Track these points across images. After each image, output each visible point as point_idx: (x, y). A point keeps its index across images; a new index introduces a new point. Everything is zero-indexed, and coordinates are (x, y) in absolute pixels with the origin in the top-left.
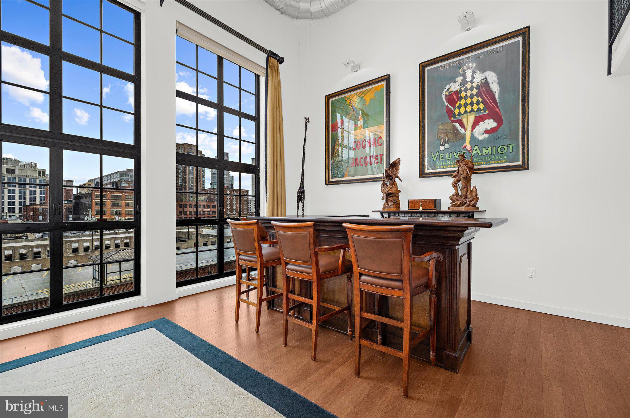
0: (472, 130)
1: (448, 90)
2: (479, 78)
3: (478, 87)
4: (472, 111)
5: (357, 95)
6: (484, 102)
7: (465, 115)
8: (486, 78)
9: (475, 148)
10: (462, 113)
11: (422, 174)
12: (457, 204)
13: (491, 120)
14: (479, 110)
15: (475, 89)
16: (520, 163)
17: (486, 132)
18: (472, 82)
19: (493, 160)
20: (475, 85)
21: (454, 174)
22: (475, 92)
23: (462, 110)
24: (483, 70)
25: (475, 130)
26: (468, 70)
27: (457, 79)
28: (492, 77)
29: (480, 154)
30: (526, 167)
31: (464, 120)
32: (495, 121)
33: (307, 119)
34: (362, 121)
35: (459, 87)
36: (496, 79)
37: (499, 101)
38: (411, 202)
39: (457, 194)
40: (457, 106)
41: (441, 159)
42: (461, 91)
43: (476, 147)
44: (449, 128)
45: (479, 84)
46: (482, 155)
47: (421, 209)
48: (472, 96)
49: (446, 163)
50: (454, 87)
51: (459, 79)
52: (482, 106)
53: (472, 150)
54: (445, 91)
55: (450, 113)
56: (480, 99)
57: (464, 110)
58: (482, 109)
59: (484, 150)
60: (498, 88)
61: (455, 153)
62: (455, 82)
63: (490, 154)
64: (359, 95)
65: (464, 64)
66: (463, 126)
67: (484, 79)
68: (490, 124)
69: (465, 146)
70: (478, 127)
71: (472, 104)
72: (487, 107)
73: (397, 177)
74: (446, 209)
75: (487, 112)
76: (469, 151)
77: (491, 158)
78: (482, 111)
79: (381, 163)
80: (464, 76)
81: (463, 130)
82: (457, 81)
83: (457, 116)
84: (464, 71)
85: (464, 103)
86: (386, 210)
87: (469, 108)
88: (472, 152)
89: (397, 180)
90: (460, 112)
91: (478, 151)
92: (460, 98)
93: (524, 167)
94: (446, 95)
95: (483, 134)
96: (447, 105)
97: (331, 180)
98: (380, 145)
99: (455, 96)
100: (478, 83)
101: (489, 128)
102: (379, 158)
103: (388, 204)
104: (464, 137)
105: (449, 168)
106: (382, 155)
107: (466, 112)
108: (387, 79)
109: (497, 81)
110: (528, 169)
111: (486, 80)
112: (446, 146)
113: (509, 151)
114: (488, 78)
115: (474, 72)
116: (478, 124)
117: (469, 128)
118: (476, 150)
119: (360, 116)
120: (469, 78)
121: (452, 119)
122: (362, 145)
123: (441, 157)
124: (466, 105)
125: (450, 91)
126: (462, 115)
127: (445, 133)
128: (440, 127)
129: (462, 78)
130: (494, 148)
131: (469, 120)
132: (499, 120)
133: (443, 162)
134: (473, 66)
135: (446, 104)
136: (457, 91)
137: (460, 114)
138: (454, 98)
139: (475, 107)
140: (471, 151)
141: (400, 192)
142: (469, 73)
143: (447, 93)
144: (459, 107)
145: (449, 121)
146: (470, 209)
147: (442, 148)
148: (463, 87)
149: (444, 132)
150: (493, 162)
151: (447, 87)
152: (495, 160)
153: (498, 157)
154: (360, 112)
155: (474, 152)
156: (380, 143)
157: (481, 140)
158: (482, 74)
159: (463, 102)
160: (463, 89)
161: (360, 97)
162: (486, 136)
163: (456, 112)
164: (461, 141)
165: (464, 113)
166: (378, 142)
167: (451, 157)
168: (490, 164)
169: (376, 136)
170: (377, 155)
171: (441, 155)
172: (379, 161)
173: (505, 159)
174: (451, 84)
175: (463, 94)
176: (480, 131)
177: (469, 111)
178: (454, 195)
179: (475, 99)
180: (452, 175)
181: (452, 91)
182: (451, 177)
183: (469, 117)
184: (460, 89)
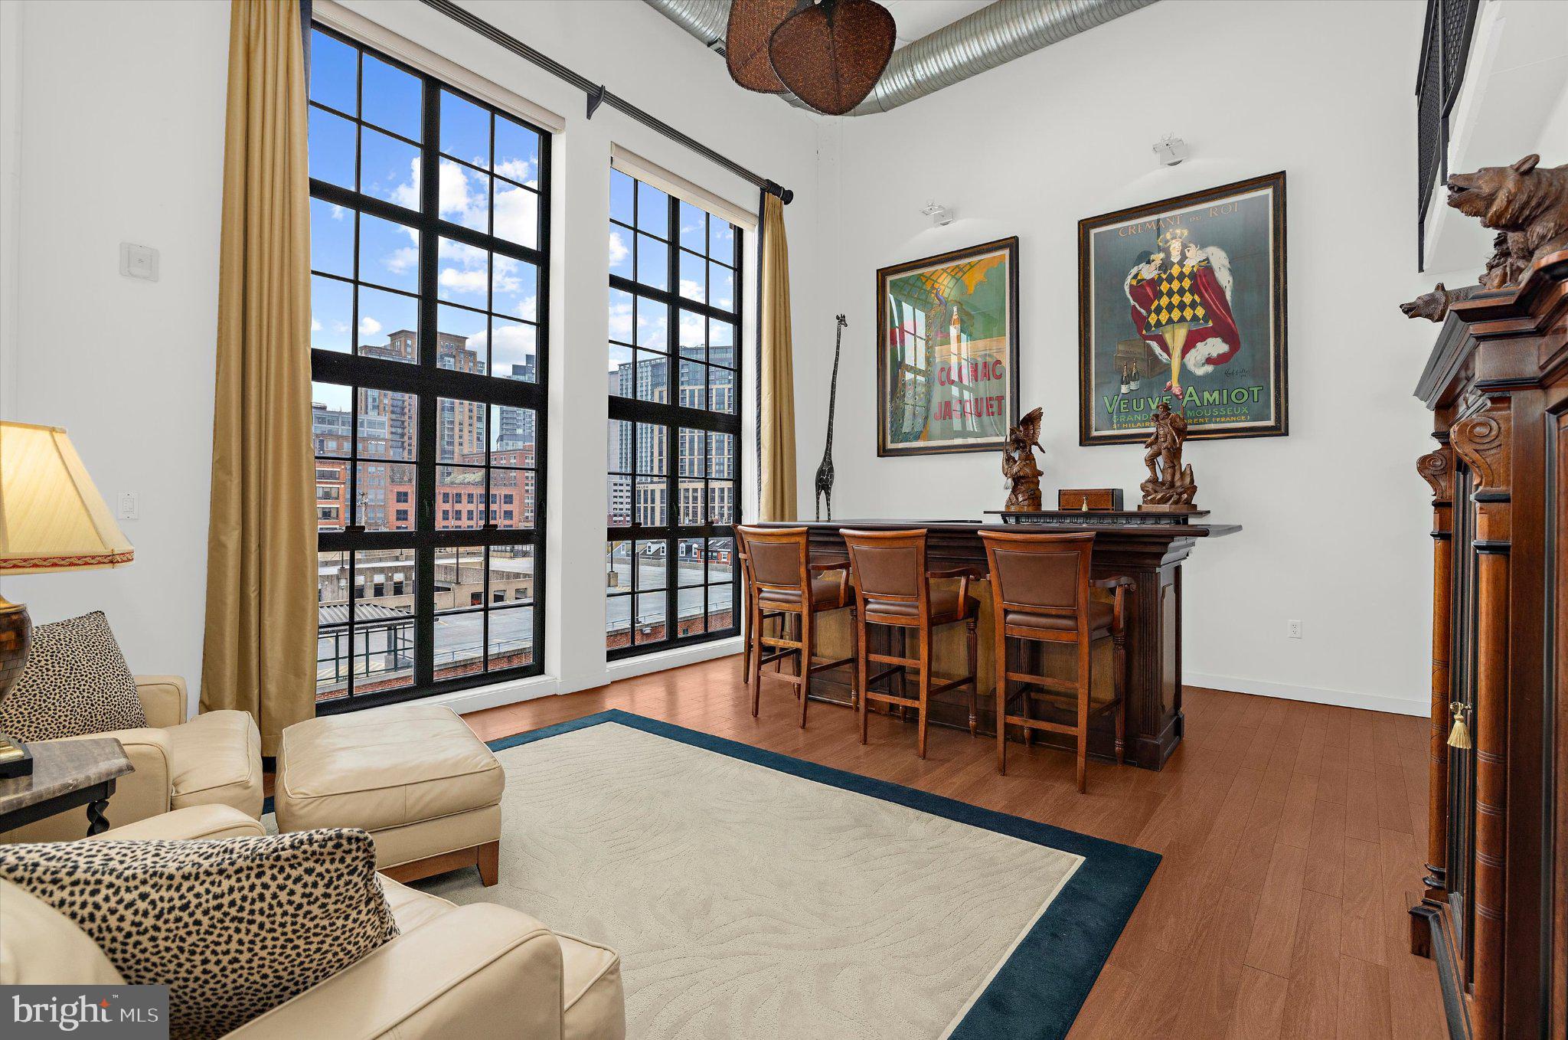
0: (1183, 357)
1: (1135, 277)
2: (1194, 257)
3: (1193, 276)
4: (1182, 319)
5: (949, 274)
6: (1205, 304)
7: (1169, 327)
8: (1207, 259)
9: (1188, 392)
10: (1164, 323)
11: (1086, 438)
12: (1154, 498)
13: (1219, 340)
14: (1195, 318)
15: (1186, 279)
16: (1271, 423)
17: (1209, 361)
18: (1181, 264)
19: (1221, 416)
20: (1187, 270)
21: (1149, 440)
22: (1187, 283)
23: (1164, 317)
24: (1203, 245)
25: (1188, 356)
26: (1174, 241)
27: (1152, 257)
28: (1219, 259)
29: (1198, 403)
30: (1283, 431)
31: (1168, 337)
32: (1225, 341)
33: (841, 320)
34: (958, 327)
35: (1157, 272)
36: (1226, 262)
37: (1232, 302)
38: (1065, 494)
39: (1154, 480)
40: (1153, 308)
41: (1122, 410)
42: (1160, 280)
43: (1191, 389)
44: (1138, 349)
45: (1195, 270)
46: (1202, 405)
47: (1085, 508)
48: (1181, 292)
49: (1133, 417)
50: (1148, 272)
51: (1158, 258)
52: (1200, 312)
53: (1183, 394)
54: (1130, 277)
55: (1141, 322)
56: (1196, 297)
57: (1167, 317)
58: (1201, 317)
59: (1206, 395)
60: (1231, 279)
61: (1149, 399)
62: (1149, 262)
63: (1217, 403)
64: (953, 273)
65: (1167, 229)
66: (1165, 348)
67: (1204, 261)
68: (1216, 346)
69: (1170, 387)
70: (1193, 351)
71: (1182, 306)
72: (1210, 314)
73: (1036, 444)
74: (1135, 509)
75: (1210, 324)
76: (1177, 396)
77: (1219, 411)
78: (1201, 321)
79: (1000, 414)
80: (1166, 250)
81: (1165, 356)
82: (1153, 261)
83: (1153, 329)
84: (1167, 242)
85: (1167, 303)
86: (1013, 509)
87: (1176, 315)
88: (1183, 398)
89: (1035, 449)
90: (1159, 321)
91: (1195, 397)
92: (1159, 295)
93: (1280, 429)
94: (1131, 286)
95: (1203, 365)
96: (1134, 306)
97: (890, 446)
98: (999, 377)
99: (1149, 290)
100: (1193, 267)
101: (1215, 355)
102: (995, 403)
103: (1017, 499)
104: (1167, 368)
105: (1139, 427)
106: (1001, 399)
107: (1170, 321)
108: (1012, 245)
109: (1229, 266)
110: (1286, 434)
111: (1209, 263)
112: (1133, 385)
113: (1251, 398)
114: (1212, 260)
115: (1184, 246)
116: (1194, 346)
117: (1177, 353)
118: (1191, 395)
119: (955, 317)
120: (1175, 258)
121: (1144, 332)
123: (1122, 406)
124: (1170, 308)
125: (1139, 278)
126: (1162, 326)
127: (1131, 359)
128: (1121, 348)
129: (1162, 255)
130: (1225, 392)
131: (1177, 337)
132: (1231, 337)
133: (1127, 416)
134: (1182, 234)
135: (1132, 302)
136: (1153, 279)
137: (1158, 323)
138: (1147, 292)
139: (1188, 313)
140: (1181, 397)
141: (1041, 474)
142: (1175, 248)
143: (1134, 283)
144: (1158, 310)
145: (1138, 337)
146: (1181, 509)
147: (1124, 389)
148: (1165, 273)
149: (1129, 359)
150: (1223, 419)
151: (1134, 271)
152: (1226, 416)
153: (1233, 410)
154: (955, 309)
155: (1187, 398)
156: (998, 374)
157: (1199, 377)
158: (1200, 252)
159: (1164, 301)
160: (1164, 276)
161: (953, 277)
162: (1210, 368)
163: (1153, 319)
165: (1167, 324)
166: (994, 370)
167: (1142, 406)
168: (1216, 422)
169: (988, 359)
170: (991, 399)
171: (1122, 402)
172: (995, 409)
173: (1244, 414)
174: (1141, 266)
175: (1165, 287)
176: (1198, 358)
177: (1176, 320)
178: (1148, 481)
179: (1188, 298)
180: (1145, 442)
181: (1143, 280)
182: (1143, 445)
183: (1176, 331)
184: (1160, 277)
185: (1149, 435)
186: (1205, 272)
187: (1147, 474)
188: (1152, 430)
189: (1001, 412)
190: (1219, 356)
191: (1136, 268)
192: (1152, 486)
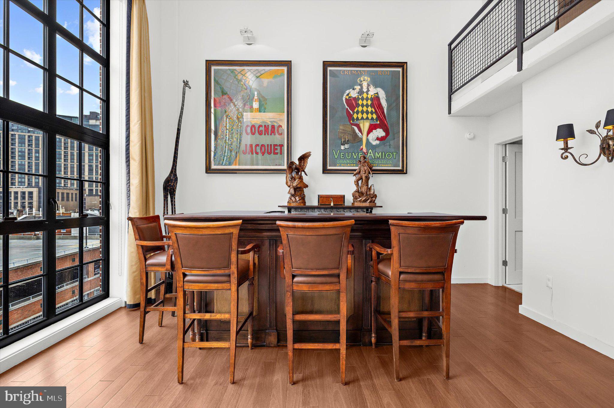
0: (367, 136)
1: (348, 95)
2: (373, 91)
3: (372, 99)
4: (367, 118)
5: (252, 73)
6: (376, 112)
7: (362, 121)
8: (377, 93)
9: (369, 152)
10: (360, 119)
11: (325, 171)
13: (381, 130)
14: (372, 118)
15: (369, 100)
16: (400, 168)
17: (378, 139)
18: (367, 92)
19: (382, 164)
20: (369, 96)
21: (355, 172)
22: (369, 102)
23: (360, 116)
24: (376, 87)
25: (369, 135)
26: (364, 82)
27: (355, 87)
28: (382, 95)
29: (373, 158)
30: (405, 171)
31: (361, 126)
32: (384, 131)
33: (186, 84)
34: (258, 103)
35: (357, 94)
36: (385, 96)
37: (386, 114)
38: (321, 197)
39: (357, 191)
40: (355, 111)
41: (341, 157)
42: (358, 99)
43: (370, 150)
44: (349, 129)
45: (373, 97)
46: (375, 158)
47: (332, 204)
48: (367, 106)
49: (346, 161)
50: (354, 94)
51: (358, 88)
52: (375, 116)
53: (367, 153)
54: (345, 94)
55: (350, 117)
56: (373, 110)
57: (361, 116)
58: (375, 119)
59: (376, 154)
60: (386, 105)
61: (353, 153)
62: (354, 89)
63: (381, 158)
64: (255, 73)
65: (361, 76)
66: (360, 130)
67: (376, 93)
68: (380, 133)
69: (362, 149)
70: (371, 133)
71: (367, 112)
72: (378, 118)
73: (304, 171)
74: (350, 205)
75: (378, 122)
76: (365, 153)
77: (381, 161)
78: (375, 121)
79: (281, 154)
80: (361, 85)
81: (360, 134)
82: (356, 89)
83: (355, 121)
84: (361, 81)
85: (361, 110)
86: (294, 204)
87: (365, 116)
88: (367, 154)
90: (358, 118)
91: (372, 155)
92: (358, 105)
94: (346, 99)
95: (376, 140)
96: (347, 108)
97: (213, 167)
98: (281, 134)
99: (353, 102)
100: (372, 95)
101: (380, 137)
102: (279, 148)
103: (296, 199)
104: (361, 140)
105: (349, 166)
106: (281, 146)
107: (362, 118)
108: (288, 65)
109: (386, 98)
110: (406, 173)
111: (378, 95)
112: (347, 146)
113: (393, 157)
114: (379, 93)
115: (368, 85)
116: (372, 131)
117: (365, 134)
118: (370, 153)
119: (256, 98)
120: (365, 90)
121: (351, 122)
122: (258, 132)
123: (341, 155)
124: (362, 112)
125: (349, 96)
127: (345, 133)
128: (341, 127)
129: (359, 87)
130: (384, 153)
131: (365, 126)
132: (386, 131)
133: (343, 161)
134: (368, 79)
135: (347, 107)
136: (355, 98)
138: (352, 103)
139: (370, 116)
140: (366, 154)
141: (307, 186)
142: (365, 84)
143: (347, 97)
144: (358, 112)
145: (349, 123)
147: (342, 147)
148: (361, 95)
150: (383, 165)
151: (347, 92)
152: (384, 164)
153: (386, 162)
154: (256, 93)
155: (369, 155)
156: (280, 132)
157: (374, 145)
158: (375, 89)
159: (360, 109)
160: (360, 97)
161: (255, 75)
162: (378, 142)
163: (355, 116)
164: (359, 144)
165: (361, 119)
166: (278, 130)
167: (350, 156)
168: (380, 166)
169: (275, 124)
170: (277, 145)
171: (341, 153)
172: (278, 151)
173: (390, 164)
174: (350, 90)
175: (360, 102)
176: (374, 137)
177: (365, 118)
178: (356, 191)
179: (370, 109)
180: (353, 173)
181: (351, 97)
182: (353, 175)
183: (365, 123)
184: (358, 97)
185: (355, 170)
186: (376, 99)
187: (355, 188)
188: (357, 168)
190: (382, 137)
191: (348, 91)
192: (358, 194)
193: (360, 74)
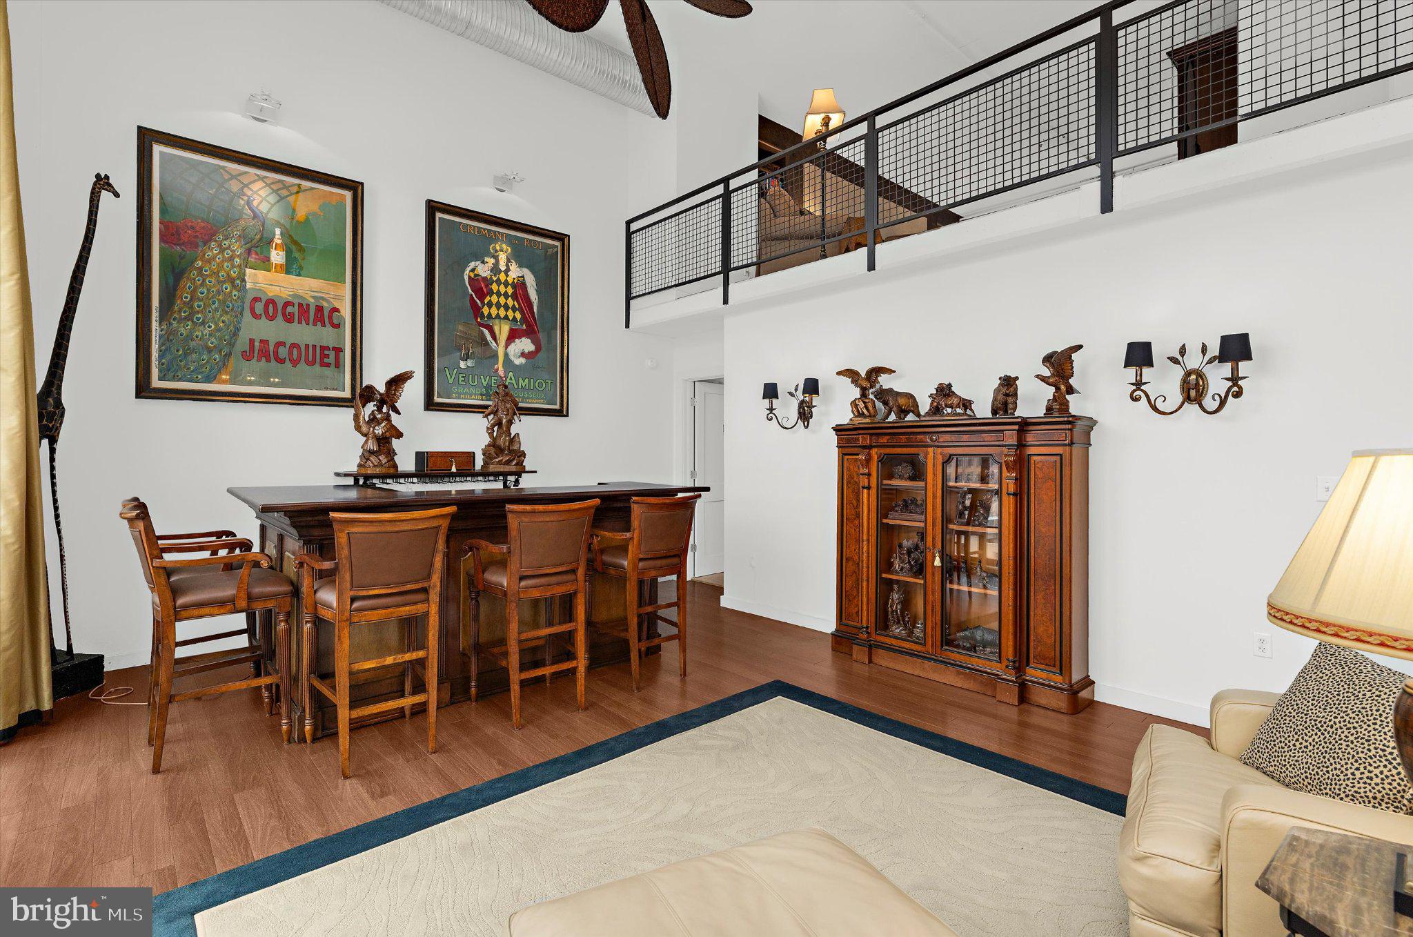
0: (506, 348)
1: (473, 270)
2: (515, 272)
3: (514, 286)
4: (506, 318)
5: (267, 185)
6: (520, 309)
7: (497, 321)
8: (523, 277)
9: (509, 376)
10: (493, 316)
11: (430, 405)
13: (529, 341)
14: (514, 319)
15: (509, 287)
16: (557, 407)
17: (523, 355)
18: (507, 271)
19: (530, 398)
20: (510, 280)
22: (510, 290)
23: (494, 311)
24: (520, 265)
25: (510, 348)
26: (501, 253)
27: (486, 259)
28: (530, 281)
29: (516, 386)
30: (565, 413)
31: (496, 328)
32: (533, 342)
34: (282, 254)
35: (489, 273)
36: (534, 283)
38: (422, 456)
39: (492, 445)
40: (486, 301)
41: (461, 383)
42: (491, 281)
43: (511, 373)
44: (474, 333)
45: (515, 281)
47: (454, 469)
48: (506, 295)
49: (469, 390)
50: (484, 270)
51: (490, 261)
52: (518, 315)
53: (506, 377)
54: (468, 269)
55: (477, 311)
56: (516, 303)
57: (496, 312)
58: (518, 319)
59: (521, 381)
60: (537, 297)
61: (481, 377)
62: (483, 262)
63: (527, 388)
64: (275, 187)
66: (494, 337)
67: (521, 277)
68: (526, 345)
69: (497, 370)
70: (513, 345)
72: (524, 319)
75: (524, 327)
76: (502, 378)
77: (528, 394)
78: (519, 323)
79: (337, 366)
80: (496, 258)
81: (494, 343)
82: (487, 263)
83: (486, 319)
84: (496, 251)
85: (496, 301)
88: (506, 380)
90: (490, 314)
91: (514, 382)
92: (491, 293)
93: (561, 413)
94: (469, 277)
95: (520, 357)
96: (472, 294)
98: (337, 326)
99: (482, 285)
100: (514, 279)
101: (526, 351)
102: (332, 354)
104: (495, 356)
105: (474, 399)
106: (339, 350)
107: (498, 316)
108: (354, 188)
109: (536, 287)
110: (567, 416)
111: (524, 280)
112: (470, 363)
113: (546, 387)
114: (525, 278)
115: (508, 260)
116: (513, 341)
117: (502, 342)
119: (277, 241)
120: (502, 267)
121: (479, 320)
122: (284, 315)
123: (461, 379)
124: (498, 305)
125: (476, 272)
126: (492, 318)
127: (468, 339)
128: (460, 328)
129: (493, 260)
130: (532, 380)
131: (503, 330)
132: (537, 342)
133: (464, 388)
134: (507, 250)
135: (470, 291)
136: (486, 278)
137: (490, 316)
138: (481, 288)
140: (504, 379)
141: (399, 435)
142: (503, 257)
143: (472, 275)
144: (490, 305)
145: (475, 322)
147: (463, 365)
148: (495, 276)
149: (467, 337)
150: (531, 401)
151: (472, 265)
152: (532, 398)
153: (536, 395)
156: (335, 322)
157: (517, 366)
158: (518, 269)
159: (494, 299)
160: (495, 279)
161: (274, 190)
162: (523, 361)
163: (485, 310)
164: (492, 360)
165: (495, 318)
166: (330, 317)
167: (476, 381)
168: (526, 403)
169: (325, 304)
170: (327, 348)
171: (461, 375)
172: (331, 359)
173: (543, 399)
174: (478, 263)
175: (494, 287)
176: (516, 351)
177: (502, 316)
178: (489, 445)
179: (510, 302)
181: (478, 275)
183: (502, 325)
184: (491, 278)
185: (487, 407)
186: (520, 286)
189: (338, 364)
190: (529, 352)
191: (473, 263)
192: (493, 450)
193: (494, 238)
